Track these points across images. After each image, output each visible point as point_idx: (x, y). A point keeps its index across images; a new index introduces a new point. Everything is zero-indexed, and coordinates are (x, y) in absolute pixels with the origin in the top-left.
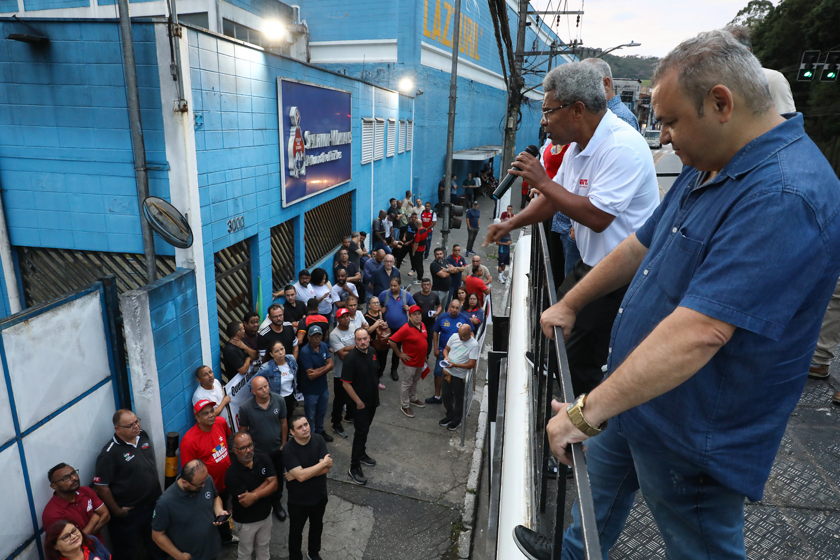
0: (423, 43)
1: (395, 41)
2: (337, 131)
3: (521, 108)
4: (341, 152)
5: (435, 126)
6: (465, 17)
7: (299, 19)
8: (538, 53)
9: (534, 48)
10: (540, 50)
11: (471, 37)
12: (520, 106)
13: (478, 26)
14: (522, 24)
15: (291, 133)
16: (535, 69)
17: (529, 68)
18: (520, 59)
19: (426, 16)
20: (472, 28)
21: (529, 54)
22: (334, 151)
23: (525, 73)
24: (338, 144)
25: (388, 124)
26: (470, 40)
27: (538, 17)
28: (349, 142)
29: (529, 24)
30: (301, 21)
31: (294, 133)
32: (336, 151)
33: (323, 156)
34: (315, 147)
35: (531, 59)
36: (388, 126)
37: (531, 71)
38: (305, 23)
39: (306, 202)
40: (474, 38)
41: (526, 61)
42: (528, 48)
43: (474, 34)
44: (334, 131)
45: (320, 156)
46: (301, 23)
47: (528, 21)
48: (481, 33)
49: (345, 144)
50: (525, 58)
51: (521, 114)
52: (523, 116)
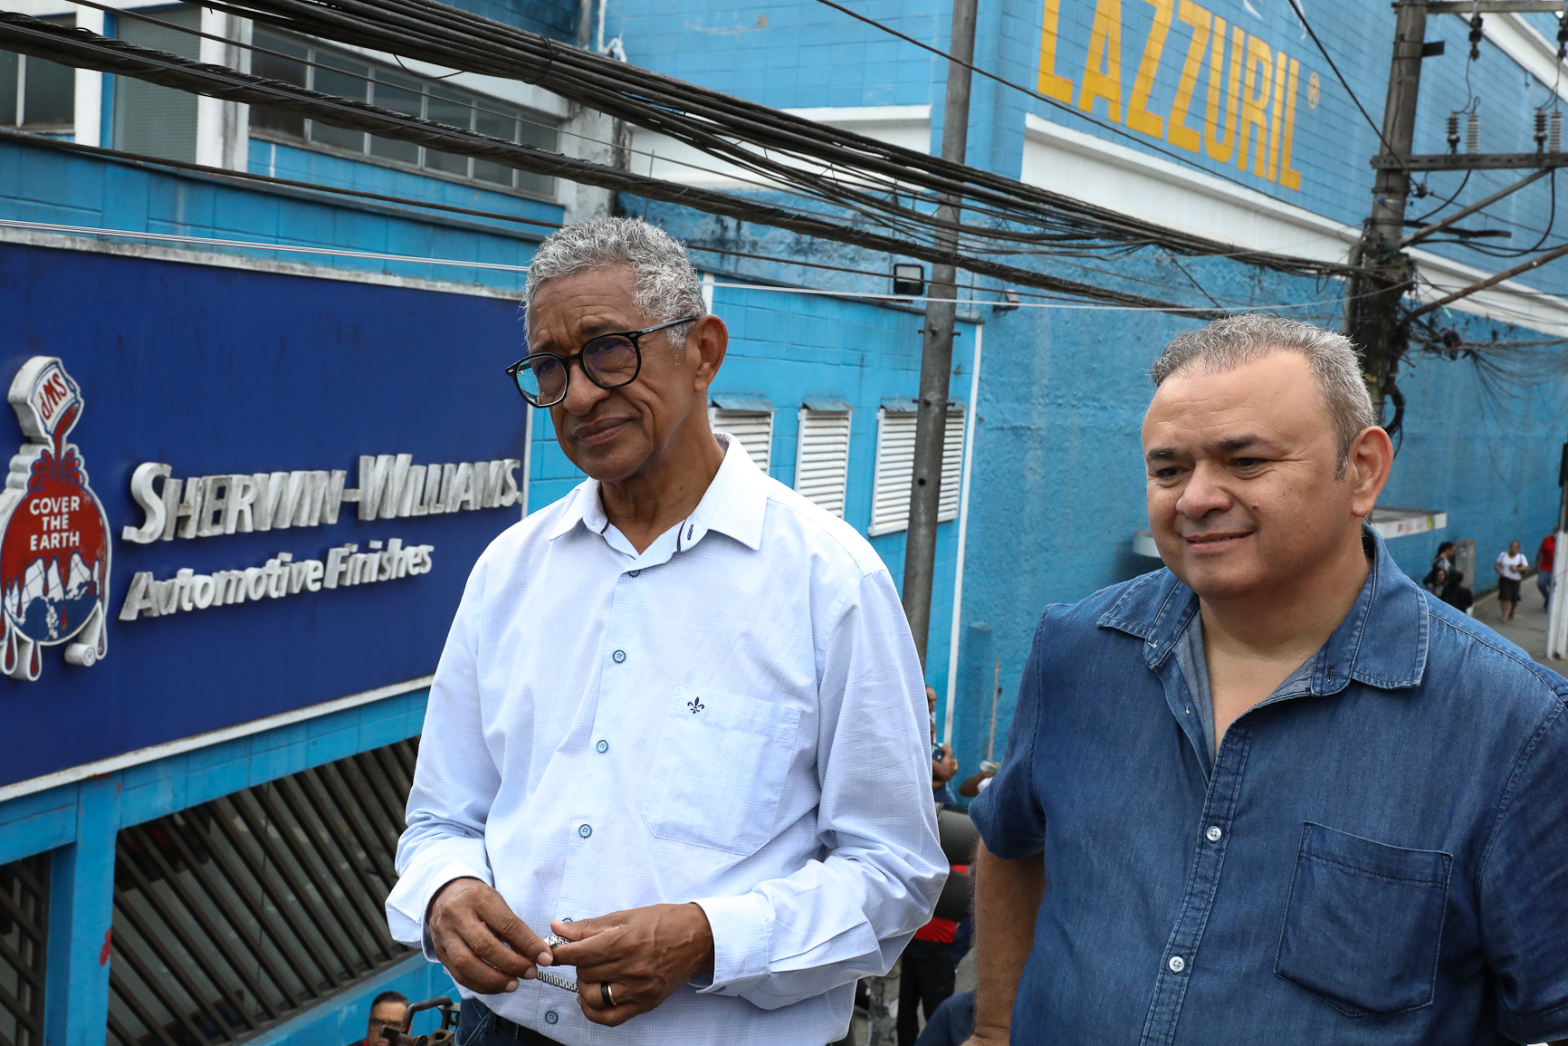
0: (1032, 122)
1: (922, 112)
2: (403, 459)
3: (1398, 377)
4: (425, 549)
5: (1083, 430)
6: (1238, 35)
7: (600, 37)
8: (1474, 162)
9: (1453, 143)
10: (1481, 149)
11: (1262, 103)
12: (1394, 369)
13: (1295, 66)
14: (1404, 47)
15: (10, 477)
16: (1467, 224)
17: (1435, 221)
18: (1394, 181)
19: (1052, 23)
20: (1267, 71)
21: (1433, 164)
22: (377, 544)
23: (1415, 242)
24: (406, 514)
25: (804, 423)
26: (1259, 118)
27: (1477, 23)
28: (507, 501)
29: (1436, 49)
30: (606, 43)
31: (25, 477)
32: (395, 543)
33: (279, 571)
34: (206, 533)
35: (1443, 182)
36: (804, 431)
37: (1445, 228)
38: (619, 50)
39: (132, 781)
40: (1277, 111)
41: (1422, 193)
42: (1428, 138)
43: (1278, 95)
44: (383, 459)
45: (252, 573)
46: (606, 51)
47: (1431, 37)
48: (1313, 94)
49: (463, 513)
50: (1417, 177)
51: (1399, 400)
52: (1408, 408)
